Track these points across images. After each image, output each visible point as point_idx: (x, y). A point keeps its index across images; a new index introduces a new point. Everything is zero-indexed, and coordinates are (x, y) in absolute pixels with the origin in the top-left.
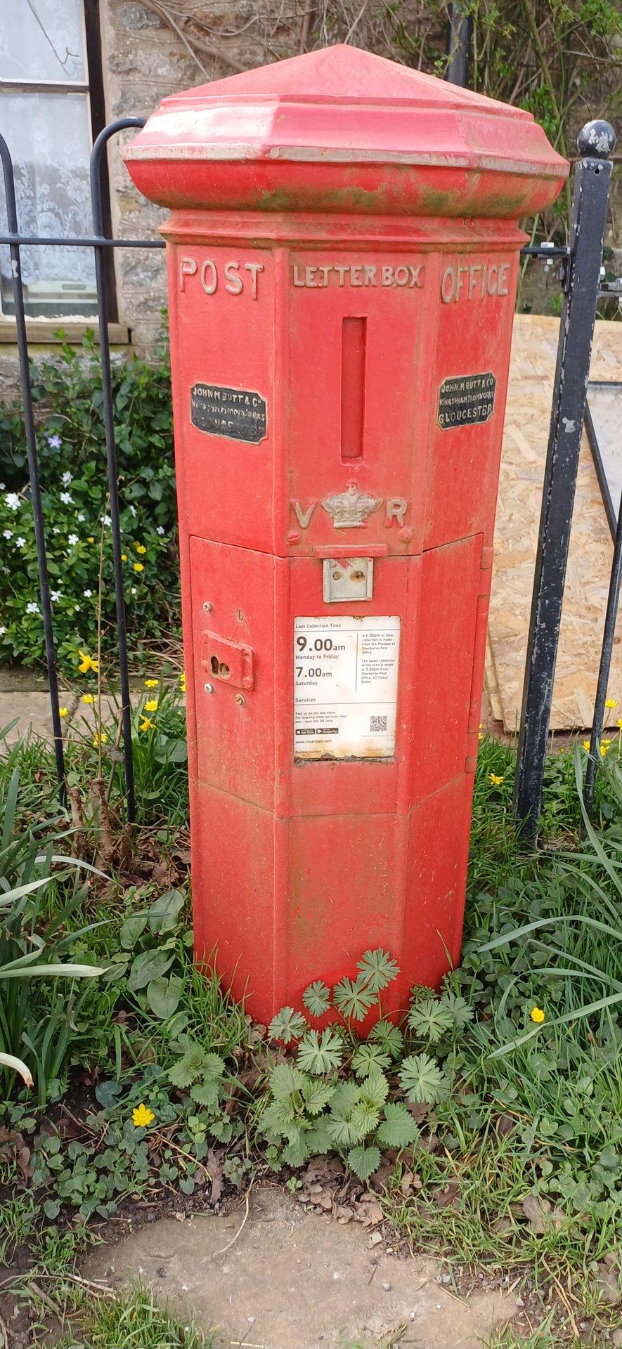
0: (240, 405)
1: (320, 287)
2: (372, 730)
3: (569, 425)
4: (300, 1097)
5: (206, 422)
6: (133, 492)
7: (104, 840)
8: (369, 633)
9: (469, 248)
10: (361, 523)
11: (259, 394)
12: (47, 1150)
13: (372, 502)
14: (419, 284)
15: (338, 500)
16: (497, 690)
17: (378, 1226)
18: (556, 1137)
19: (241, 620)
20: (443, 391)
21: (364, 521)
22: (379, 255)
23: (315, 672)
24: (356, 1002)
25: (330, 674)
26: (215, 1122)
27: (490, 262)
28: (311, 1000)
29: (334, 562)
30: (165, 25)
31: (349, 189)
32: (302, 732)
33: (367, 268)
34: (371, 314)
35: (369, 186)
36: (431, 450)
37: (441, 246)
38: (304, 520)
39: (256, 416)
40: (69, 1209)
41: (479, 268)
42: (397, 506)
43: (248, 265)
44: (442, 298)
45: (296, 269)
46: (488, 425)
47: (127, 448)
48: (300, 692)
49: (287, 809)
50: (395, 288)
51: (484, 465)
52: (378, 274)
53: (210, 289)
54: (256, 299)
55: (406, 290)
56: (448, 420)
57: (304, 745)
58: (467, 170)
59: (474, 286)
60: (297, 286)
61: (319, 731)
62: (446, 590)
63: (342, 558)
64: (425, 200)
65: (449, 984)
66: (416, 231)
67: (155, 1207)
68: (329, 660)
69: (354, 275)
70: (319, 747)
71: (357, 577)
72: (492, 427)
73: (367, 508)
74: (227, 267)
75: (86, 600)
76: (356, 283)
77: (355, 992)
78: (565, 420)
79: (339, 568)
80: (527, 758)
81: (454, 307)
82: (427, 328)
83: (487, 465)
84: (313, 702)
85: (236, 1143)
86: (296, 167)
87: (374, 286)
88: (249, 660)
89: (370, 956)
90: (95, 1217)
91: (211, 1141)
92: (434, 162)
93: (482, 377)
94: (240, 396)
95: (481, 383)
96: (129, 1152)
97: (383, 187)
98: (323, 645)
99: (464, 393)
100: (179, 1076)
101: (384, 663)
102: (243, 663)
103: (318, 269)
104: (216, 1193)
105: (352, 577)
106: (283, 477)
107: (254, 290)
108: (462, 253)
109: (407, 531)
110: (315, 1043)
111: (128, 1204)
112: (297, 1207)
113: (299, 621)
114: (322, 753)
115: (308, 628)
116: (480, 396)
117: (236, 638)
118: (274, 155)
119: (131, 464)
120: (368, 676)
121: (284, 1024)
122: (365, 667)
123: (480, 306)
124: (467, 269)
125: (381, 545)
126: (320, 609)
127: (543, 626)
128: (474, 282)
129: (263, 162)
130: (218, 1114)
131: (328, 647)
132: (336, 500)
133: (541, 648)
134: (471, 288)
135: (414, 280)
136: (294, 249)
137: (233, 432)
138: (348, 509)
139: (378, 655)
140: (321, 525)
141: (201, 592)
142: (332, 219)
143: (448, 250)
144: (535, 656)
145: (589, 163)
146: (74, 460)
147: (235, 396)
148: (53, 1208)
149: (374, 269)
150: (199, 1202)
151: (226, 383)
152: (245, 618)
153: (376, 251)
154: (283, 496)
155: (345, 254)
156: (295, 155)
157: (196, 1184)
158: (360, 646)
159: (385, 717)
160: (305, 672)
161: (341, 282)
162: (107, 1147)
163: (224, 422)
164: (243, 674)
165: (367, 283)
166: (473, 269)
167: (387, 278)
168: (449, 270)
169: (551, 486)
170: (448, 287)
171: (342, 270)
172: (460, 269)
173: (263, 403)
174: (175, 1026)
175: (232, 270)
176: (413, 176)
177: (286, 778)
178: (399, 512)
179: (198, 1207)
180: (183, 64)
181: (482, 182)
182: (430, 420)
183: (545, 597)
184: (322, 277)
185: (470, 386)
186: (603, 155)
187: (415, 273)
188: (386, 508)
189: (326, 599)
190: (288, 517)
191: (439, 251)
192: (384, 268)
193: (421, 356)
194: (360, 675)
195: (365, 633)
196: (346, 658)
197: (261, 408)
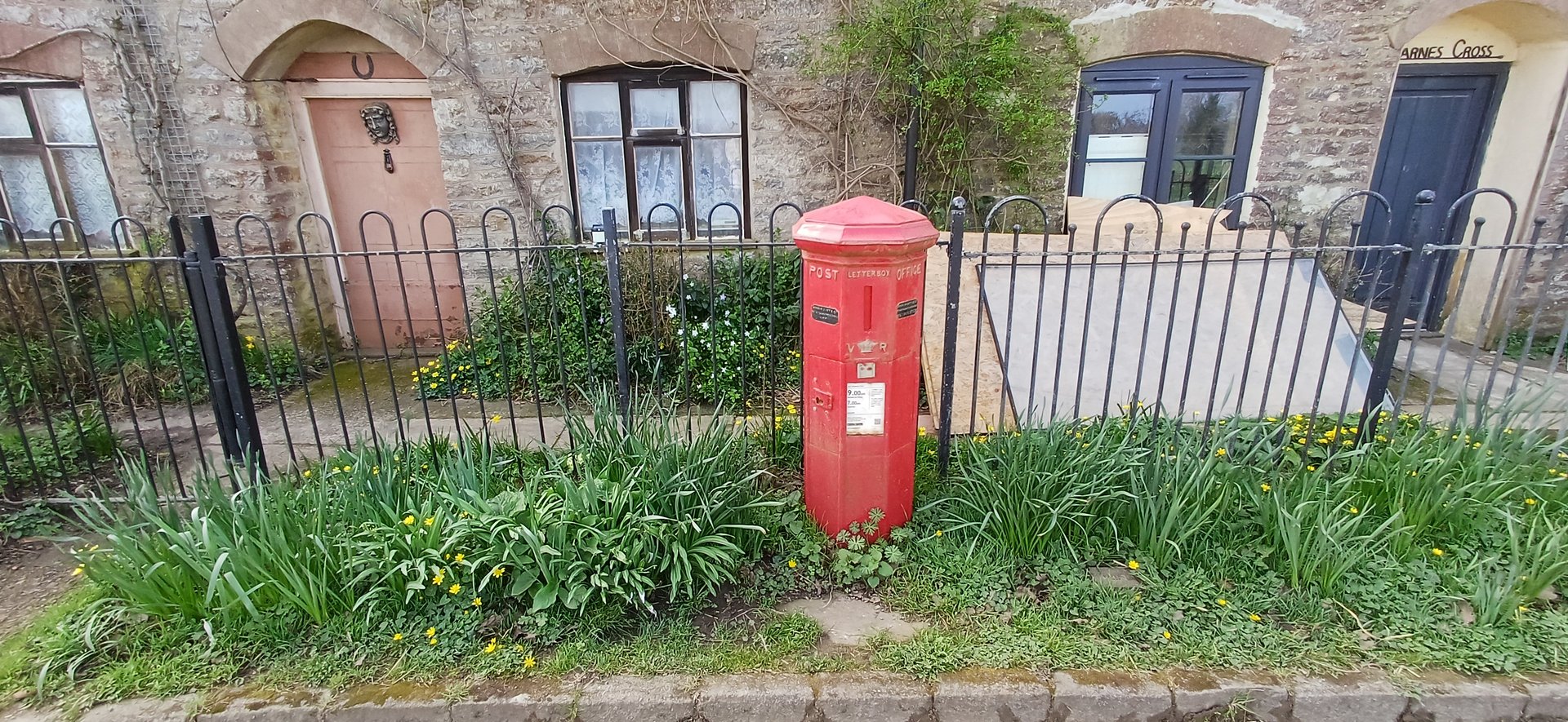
0: (830, 313)
1: (857, 278)
2: (875, 424)
3: (953, 306)
4: (849, 558)
5: (817, 317)
6: (759, 319)
8: (874, 389)
9: (906, 263)
10: (871, 351)
11: (836, 310)
13: (874, 344)
14: (889, 275)
17: (878, 603)
18: (944, 574)
19: (827, 384)
20: (898, 307)
22: (876, 268)
23: (854, 403)
24: (870, 529)
25: (860, 403)
26: (818, 568)
27: (915, 265)
28: (853, 527)
29: (861, 364)
30: (777, 109)
31: (866, 251)
32: (850, 424)
33: (872, 272)
34: (874, 285)
35: (873, 250)
36: (895, 326)
37: (896, 264)
38: (851, 351)
39: (835, 316)
40: (768, 592)
41: (910, 267)
42: (883, 345)
43: (834, 271)
44: (897, 279)
45: (849, 272)
46: (916, 315)
47: (756, 299)
48: (849, 410)
49: (844, 453)
50: (882, 277)
51: (914, 329)
53: (820, 276)
54: (836, 281)
55: (885, 278)
56: (900, 316)
57: (850, 429)
58: (904, 244)
59: (908, 274)
60: (849, 278)
61: (856, 425)
62: (902, 373)
63: (864, 363)
64: (890, 252)
66: (888, 261)
67: (798, 594)
68: (859, 398)
70: (856, 430)
71: (870, 369)
73: (872, 346)
74: (826, 270)
75: (738, 372)
76: (869, 276)
77: (869, 524)
78: (951, 304)
79: (863, 366)
81: (902, 281)
82: (891, 287)
83: (916, 329)
84: (854, 414)
85: (826, 576)
86: (849, 246)
87: (875, 277)
88: (830, 398)
89: (874, 510)
90: (778, 595)
91: (816, 575)
92: (893, 243)
93: (913, 301)
94: (829, 310)
96: (788, 576)
97: (877, 250)
98: (857, 393)
99: (908, 306)
100: (804, 552)
101: (879, 399)
102: (828, 400)
103: (856, 272)
104: (819, 593)
105: (867, 369)
106: (844, 336)
107: (835, 278)
108: (904, 264)
109: (887, 353)
111: (788, 593)
112: (849, 598)
113: (849, 385)
114: (857, 433)
115: (852, 387)
116: (912, 307)
117: (825, 391)
119: (757, 305)
120: (874, 404)
121: (842, 536)
122: (873, 401)
123: (911, 279)
124: (906, 269)
125: (878, 358)
126: (857, 380)
127: (947, 385)
128: (908, 272)
130: (819, 566)
131: (859, 394)
132: (862, 344)
135: (887, 274)
136: (848, 267)
137: (826, 321)
138: (866, 346)
139: (877, 396)
140: (857, 351)
141: (813, 374)
142: (860, 258)
143: (899, 265)
145: (956, 212)
146: (731, 305)
148: (763, 591)
149: (875, 272)
150: (813, 594)
152: (829, 383)
153: (875, 266)
154: (844, 342)
155: (865, 268)
156: (849, 243)
157: (812, 589)
158: (871, 393)
159: (880, 420)
160: (851, 403)
161: (864, 276)
162: (780, 574)
163: (823, 318)
164: (828, 404)
165: (872, 276)
166: (908, 268)
167: (879, 274)
168: (899, 270)
170: (899, 275)
171: (864, 272)
172: (903, 270)
174: (801, 537)
175: (828, 272)
177: (844, 442)
178: (884, 347)
179: (813, 596)
180: (785, 124)
182: (895, 316)
184: (857, 275)
186: (961, 209)
187: (887, 272)
188: (879, 346)
189: (859, 377)
190: (845, 349)
191: (896, 266)
192: (878, 272)
193: (890, 297)
194: (871, 404)
195: (872, 389)
196: (866, 397)
197: (837, 314)
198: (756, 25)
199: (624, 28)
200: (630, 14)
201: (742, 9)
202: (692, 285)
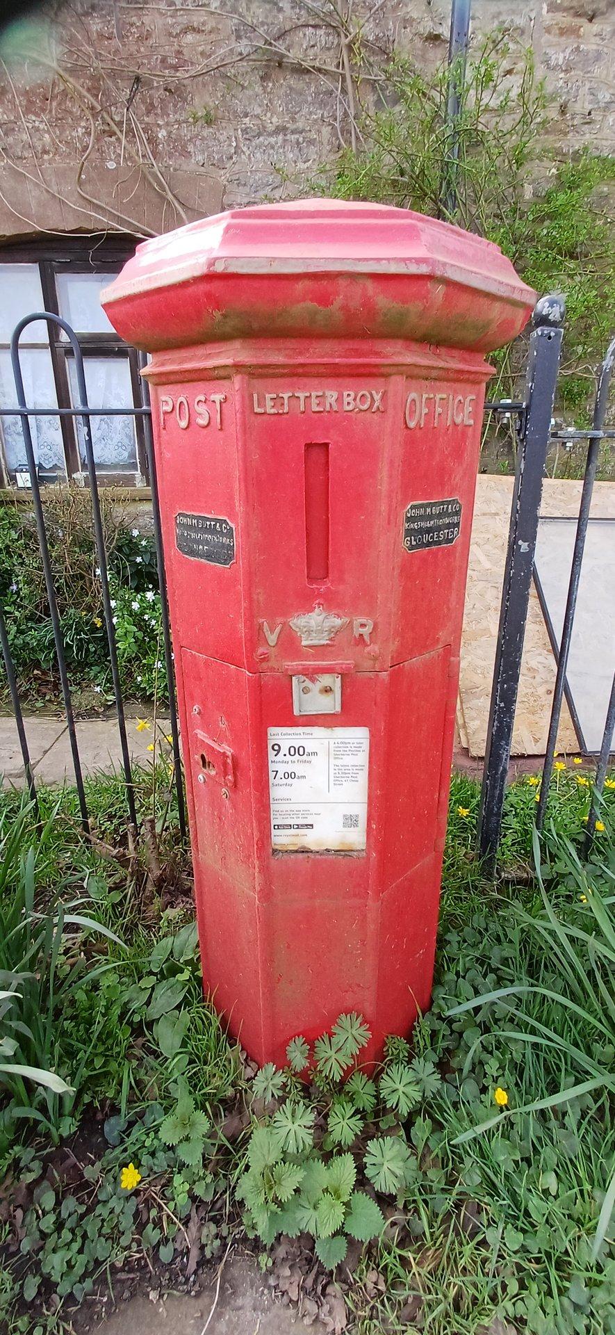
0: (212, 531)
1: (281, 414)
2: (344, 826)
3: (524, 546)
4: (272, 1176)
5: (188, 547)
7: (153, 865)
8: (340, 741)
9: (434, 373)
10: (328, 642)
11: (228, 521)
12: (43, 1207)
13: (338, 622)
14: (382, 409)
15: (305, 620)
16: (465, 727)
18: (522, 1249)
19: (223, 725)
20: (409, 515)
21: (330, 639)
22: (340, 380)
23: (290, 775)
24: (333, 1062)
25: (304, 777)
26: (198, 1181)
27: (456, 392)
28: (294, 1055)
29: (303, 678)
31: (303, 305)
32: (279, 827)
33: (328, 393)
34: (333, 439)
35: (324, 300)
36: (396, 572)
37: (404, 368)
38: (272, 638)
39: (225, 540)
40: (48, 1286)
41: (444, 396)
42: (363, 625)
43: (213, 397)
44: (406, 423)
45: (255, 396)
46: (454, 547)
48: (275, 793)
49: (267, 894)
50: (357, 413)
51: (451, 583)
52: (339, 400)
53: (184, 424)
54: (221, 429)
55: (368, 415)
56: (414, 543)
57: (281, 839)
58: (430, 277)
59: (440, 414)
60: (256, 413)
61: (295, 827)
62: (415, 700)
63: (311, 674)
64: (385, 315)
65: (420, 1032)
66: (377, 354)
67: (133, 1279)
68: (302, 764)
69: (314, 401)
70: (295, 840)
71: (326, 691)
72: (459, 548)
73: (333, 627)
74: (197, 400)
76: (317, 409)
77: (334, 1051)
78: (520, 542)
79: (308, 683)
80: (488, 807)
81: (419, 434)
82: (390, 452)
83: (454, 584)
84: (289, 801)
85: (218, 1199)
86: (245, 282)
87: (336, 412)
88: (229, 761)
89: (344, 1020)
90: (70, 1299)
91: (194, 1200)
92: (393, 269)
93: (449, 503)
94: (213, 523)
95: (448, 508)
96: (117, 1211)
97: (339, 301)
98: (297, 751)
99: (430, 517)
100: (168, 1133)
101: (355, 768)
102: (225, 764)
103: (278, 396)
104: (193, 1262)
105: (321, 691)
106: (251, 600)
107: (219, 421)
108: (427, 379)
109: (374, 648)
110: (289, 1115)
112: (266, 1291)
113: (272, 730)
114: (300, 846)
115: (280, 736)
116: (447, 521)
117: (220, 741)
118: (219, 268)
120: (340, 779)
121: (266, 1081)
122: (337, 772)
123: (446, 433)
124: (432, 396)
125: (348, 662)
126: (290, 720)
127: (502, 705)
128: (439, 410)
129: (209, 277)
130: (201, 1174)
131: (301, 753)
132: (304, 620)
133: (501, 722)
134: (436, 416)
135: (376, 404)
136: (252, 375)
137: (209, 556)
138: (315, 629)
139: (348, 760)
140: (289, 643)
141: (192, 698)
142: (292, 343)
143: (413, 374)
144: (495, 728)
145: (542, 331)
147: (208, 523)
148: (32, 1287)
149: (335, 395)
150: (175, 1275)
151: (200, 512)
152: (226, 723)
153: (337, 376)
154: (250, 618)
155: (305, 380)
156: (242, 267)
157: (175, 1250)
158: (332, 752)
159: (357, 816)
160: (280, 775)
161: (302, 409)
162: (99, 1202)
163: (201, 547)
164: (226, 774)
165: (328, 408)
166: (438, 396)
167: (349, 403)
168: (413, 395)
169: (509, 594)
170: (412, 412)
171: (302, 395)
172: (425, 396)
173: (231, 528)
175: (200, 403)
176: (370, 286)
177: (265, 869)
178: (366, 631)
179: (173, 1283)
181: (446, 295)
182: (395, 543)
183: (504, 682)
184: (283, 404)
185: (436, 510)
186: (554, 324)
187: (377, 397)
188: (352, 628)
189: (296, 712)
190: (256, 636)
191: (402, 374)
192: (345, 394)
193: (385, 479)
194: (332, 778)
195: (336, 741)
196: (320, 762)
197: (230, 534)
198: (223, 177)
199: (37, 176)
200: (46, 157)
201: (203, 152)
202: (144, 543)
